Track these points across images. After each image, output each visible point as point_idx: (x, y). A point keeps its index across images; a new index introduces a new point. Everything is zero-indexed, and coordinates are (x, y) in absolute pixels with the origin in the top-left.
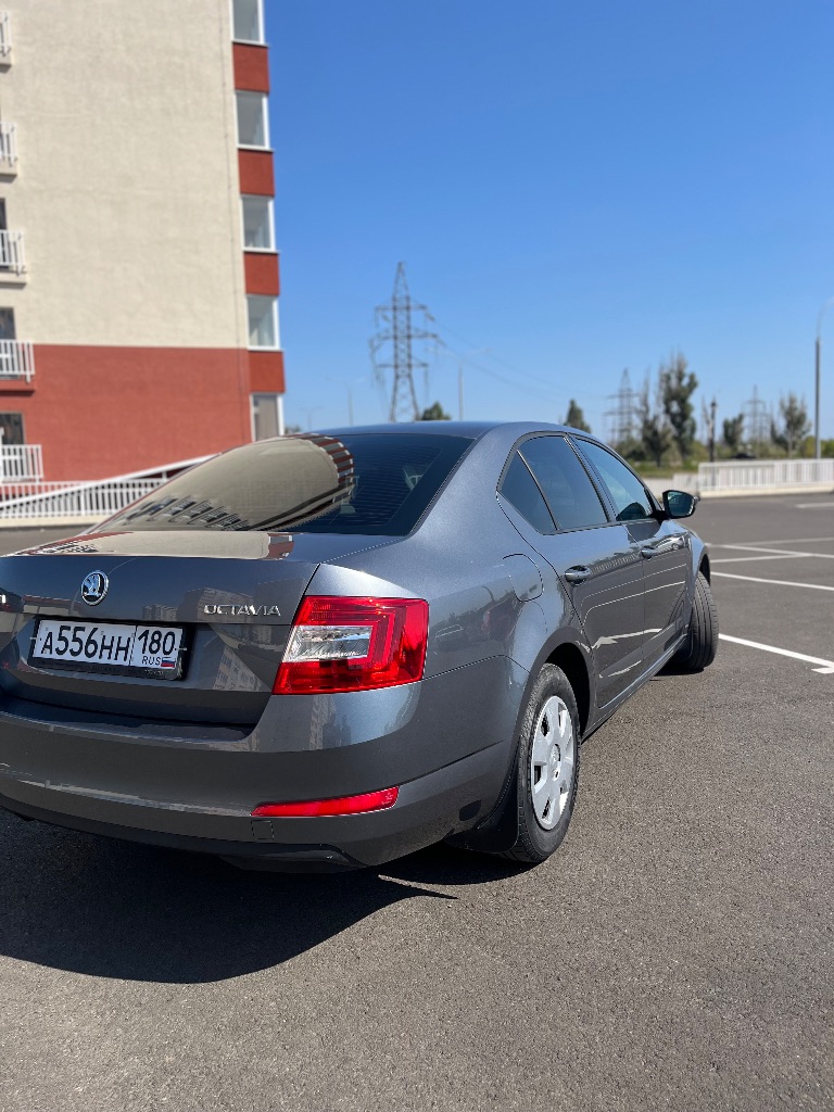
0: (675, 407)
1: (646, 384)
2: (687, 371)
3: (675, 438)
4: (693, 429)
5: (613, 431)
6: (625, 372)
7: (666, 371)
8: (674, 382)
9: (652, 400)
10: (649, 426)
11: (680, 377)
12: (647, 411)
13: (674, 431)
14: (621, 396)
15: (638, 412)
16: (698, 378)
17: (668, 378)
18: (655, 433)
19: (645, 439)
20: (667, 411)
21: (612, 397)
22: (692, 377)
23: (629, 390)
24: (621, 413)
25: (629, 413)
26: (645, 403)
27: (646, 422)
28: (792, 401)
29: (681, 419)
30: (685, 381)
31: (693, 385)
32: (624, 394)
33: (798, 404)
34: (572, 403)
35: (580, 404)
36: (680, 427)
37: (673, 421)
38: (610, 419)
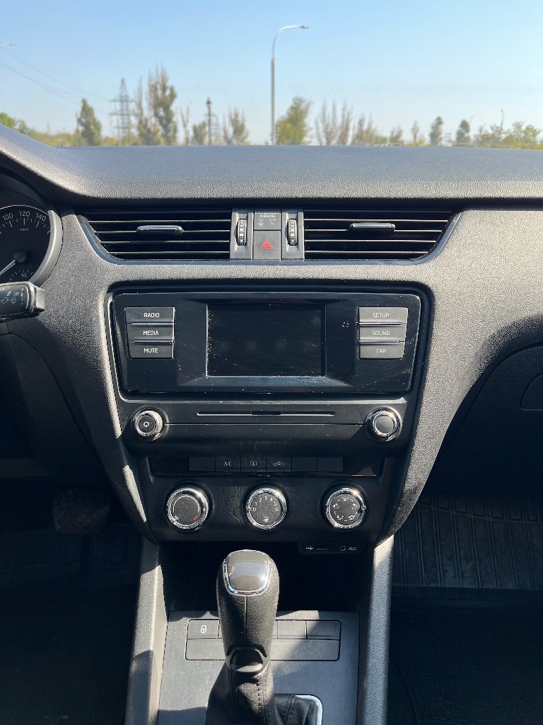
0: (162, 113)
1: (140, 91)
2: (169, 84)
3: (163, 136)
4: (175, 130)
5: (118, 127)
6: (123, 81)
7: (153, 83)
8: (159, 93)
9: (145, 104)
10: (143, 125)
11: (164, 89)
12: (142, 112)
13: (161, 130)
14: (121, 101)
15: (136, 115)
16: (177, 90)
17: (156, 89)
18: (149, 131)
19: (141, 135)
20: (156, 115)
21: (114, 101)
22: (172, 89)
23: (127, 96)
24: (122, 114)
25: (128, 115)
26: (139, 105)
27: (141, 122)
28: (236, 115)
29: (166, 120)
30: (168, 93)
31: (173, 96)
32: (124, 100)
33: (240, 118)
34: (84, 102)
35: (90, 103)
36: (165, 127)
37: (161, 123)
38: (115, 118)
